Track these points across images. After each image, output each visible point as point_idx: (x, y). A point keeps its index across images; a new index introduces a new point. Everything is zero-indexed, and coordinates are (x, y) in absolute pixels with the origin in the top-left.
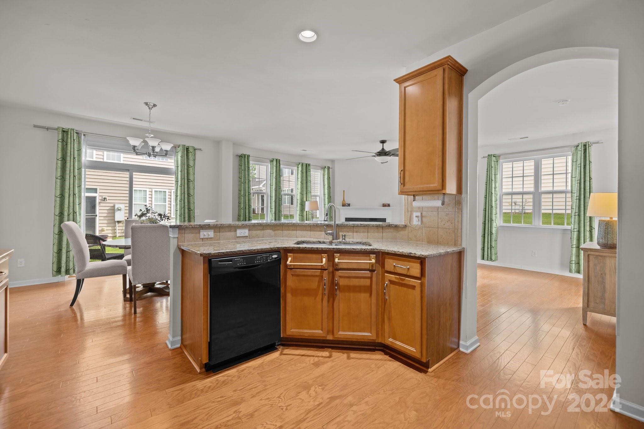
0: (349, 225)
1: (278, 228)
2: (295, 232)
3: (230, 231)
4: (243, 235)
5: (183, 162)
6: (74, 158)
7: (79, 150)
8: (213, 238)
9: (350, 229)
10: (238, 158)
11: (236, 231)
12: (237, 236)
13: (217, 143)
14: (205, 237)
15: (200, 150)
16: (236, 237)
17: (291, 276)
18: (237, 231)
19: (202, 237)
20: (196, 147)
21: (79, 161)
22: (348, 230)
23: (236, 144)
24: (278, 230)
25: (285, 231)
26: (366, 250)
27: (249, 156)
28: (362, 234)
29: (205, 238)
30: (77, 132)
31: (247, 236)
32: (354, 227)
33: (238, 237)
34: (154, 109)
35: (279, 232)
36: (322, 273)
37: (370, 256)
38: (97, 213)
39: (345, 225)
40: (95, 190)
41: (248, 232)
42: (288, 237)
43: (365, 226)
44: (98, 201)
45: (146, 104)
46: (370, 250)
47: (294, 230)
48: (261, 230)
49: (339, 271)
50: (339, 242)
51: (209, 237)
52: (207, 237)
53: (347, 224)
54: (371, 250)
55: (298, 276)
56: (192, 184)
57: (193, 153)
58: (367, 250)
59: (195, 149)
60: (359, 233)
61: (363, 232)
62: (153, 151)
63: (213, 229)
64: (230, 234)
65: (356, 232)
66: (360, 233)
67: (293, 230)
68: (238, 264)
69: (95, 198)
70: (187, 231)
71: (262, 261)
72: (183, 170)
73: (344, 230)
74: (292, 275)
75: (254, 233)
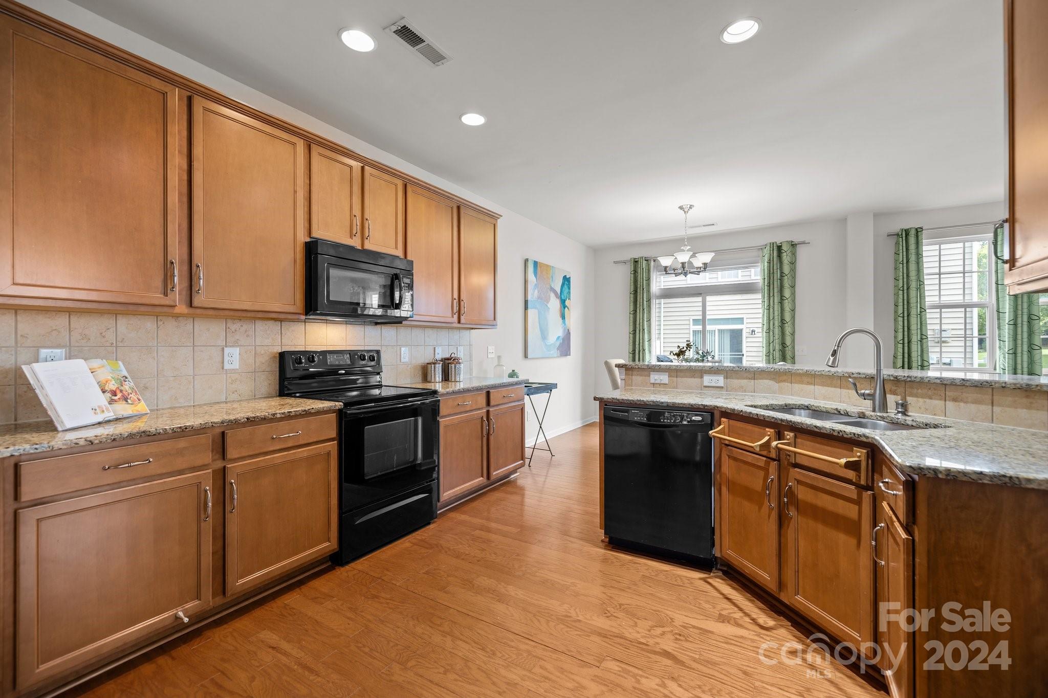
0: (926, 380)
1: (785, 378)
2: (812, 387)
3: (693, 377)
4: (713, 384)
5: (771, 270)
6: (643, 289)
7: (649, 279)
8: (667, 384)
9: (935, 390)
10: (893, 240)
11: (702, 377)
12: (705, 384)
13: (841, 222)
14: (656, 382)
15: (803, 243)
16: (702, 387)
17: (727, 457)
18: (704, 377)
19: (652, 381)
20: (796, 240)
21: (649, 291)
22: (930, 393)
23: (879, 215)
24: (784, 381)
25: (796, 385)
26: (841, 433)
27: (919, 230)
28: (973, 407)
29: (656, 384)
30: (646, 259)
31: (722, 387)
32: (947, 387)
33: (706, 387)
34: (691, 211)
35: (786, 385)
36: (767, 464)
37: (852, 451)
38: (744, 352)
39: (918, 380)
40: (741, 321)
41: (724, 381)
42: (799, 396)
43: (976, 386)
44: (744, 335)
45: (681, 208)
46: (850, 436)
47: (811, 384)
48: (749, 379)
49: (796, 469)
50: (880, 416)
51: (662, 382)
52: (658, 382)
53: (922, 378)
54: (852, 435)
55: (735, 459)
56: (787, 304)
57: (787, 252)
58: (845, 436)
59: (793, 245)
60: (962, 404)
61: (976, 402)
62: (684, 269)
63: (666, 372)
64: (695, 381)
65: (955, 400)
66: (966, 402)
67: (809, 383)
68: (636, 418)
69: (741, 330)
70: (635, 373)
71: (672, 421)
72: (771, 283)
73: (920, 391)
74: (729, 457)
75: (735, 382)
